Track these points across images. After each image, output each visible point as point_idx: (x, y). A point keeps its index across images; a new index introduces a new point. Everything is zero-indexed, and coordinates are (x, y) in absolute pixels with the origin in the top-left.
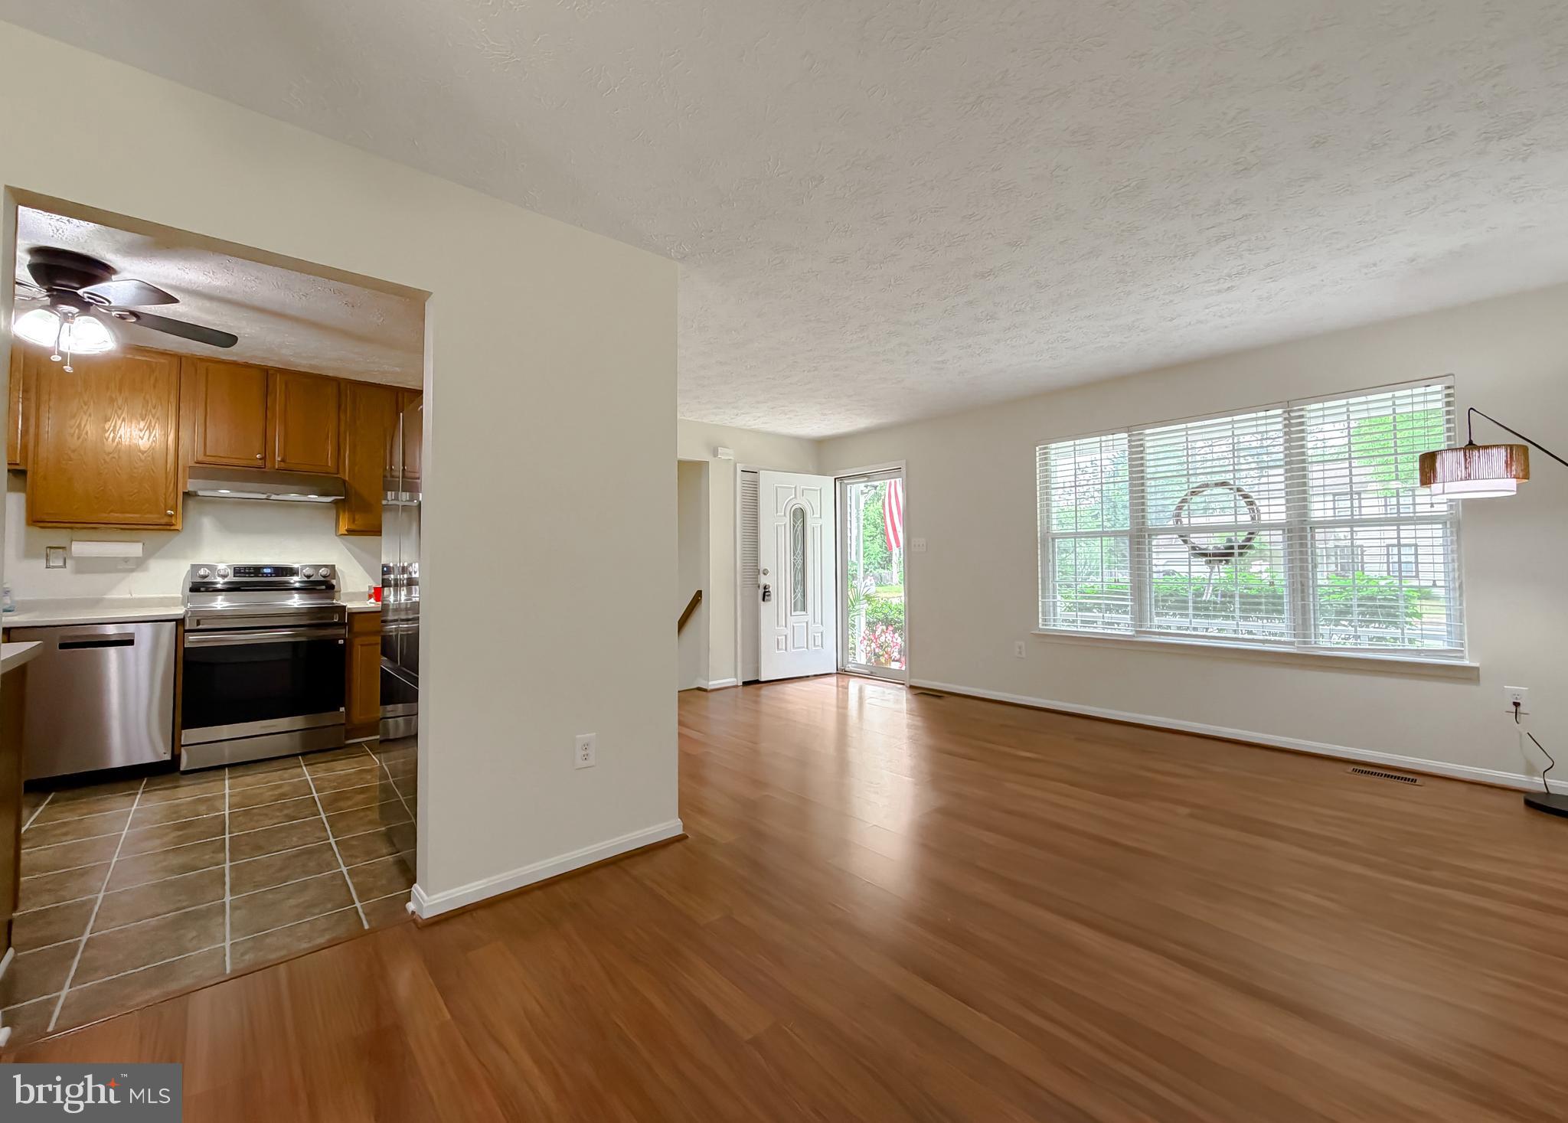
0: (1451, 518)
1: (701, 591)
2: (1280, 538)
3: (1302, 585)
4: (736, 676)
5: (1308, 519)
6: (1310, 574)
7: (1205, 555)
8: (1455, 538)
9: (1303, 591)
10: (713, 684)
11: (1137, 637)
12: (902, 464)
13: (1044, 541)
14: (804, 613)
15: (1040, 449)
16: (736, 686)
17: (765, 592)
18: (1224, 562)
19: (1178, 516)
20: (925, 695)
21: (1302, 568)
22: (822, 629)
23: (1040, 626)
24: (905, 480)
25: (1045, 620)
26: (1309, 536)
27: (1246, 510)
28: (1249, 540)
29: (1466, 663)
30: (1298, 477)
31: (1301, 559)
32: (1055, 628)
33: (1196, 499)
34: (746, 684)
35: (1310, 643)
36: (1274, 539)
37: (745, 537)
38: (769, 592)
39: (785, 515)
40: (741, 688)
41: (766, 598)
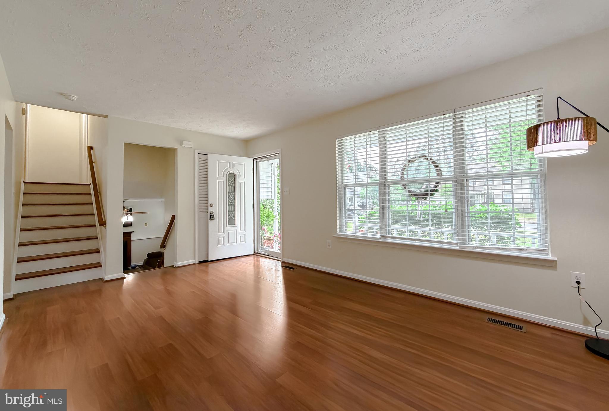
0: (541, 173)
1: (174, 215)
2: (451, 185)
3: (462, 211)
4: (195, 259)
5: (465, 175)
6: (466, 205)
7: (416, 195)
8: (543, 184)
9: (462, 215)
10: (178, 264)
11: (382, 239)
12: (279, 151)
13: (340, 188)
14: (235, 225)
15: (338, 141)
16: (195, 264)
17: (211, 215)
18: (424, 199)
19: (402, 174)
20: (287, 267)
21: (462, 202)
22: (245, 233)
23: (338, 233)
24: (280, 160)
25: (341, 230)
26: (465, 184)
27: (434, 170)
28: (436, 186)
29: (549, 257)
30: (460, 151)
31: (461, 197)
32: (346, 234)
33: (411, 164)
34: (200, 262)
35: (465, 244)
36: (447, 186)
37: (200, 187)
38: (213, 215)
39: (223, 176)
40: (197, 265)
41: (211, 218)
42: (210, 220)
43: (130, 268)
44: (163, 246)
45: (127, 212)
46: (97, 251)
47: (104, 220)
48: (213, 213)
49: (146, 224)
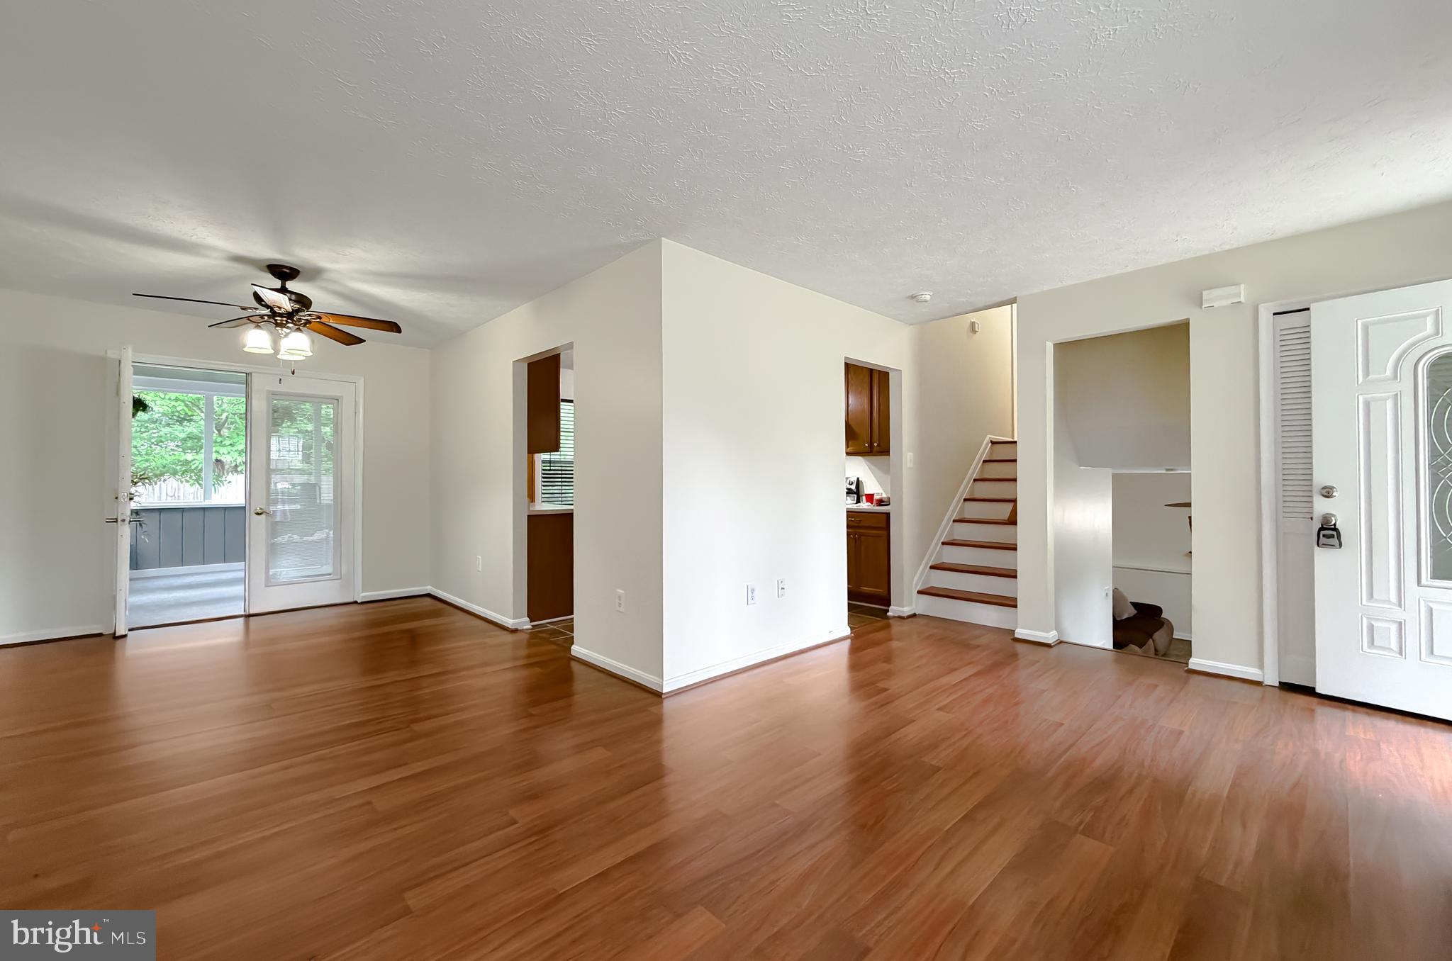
10: (1194, 662)
16: (1259, 684)
34: (1286, 687)
41: (1323, 540)
42: (1321, 545)
48: (1331, 521)
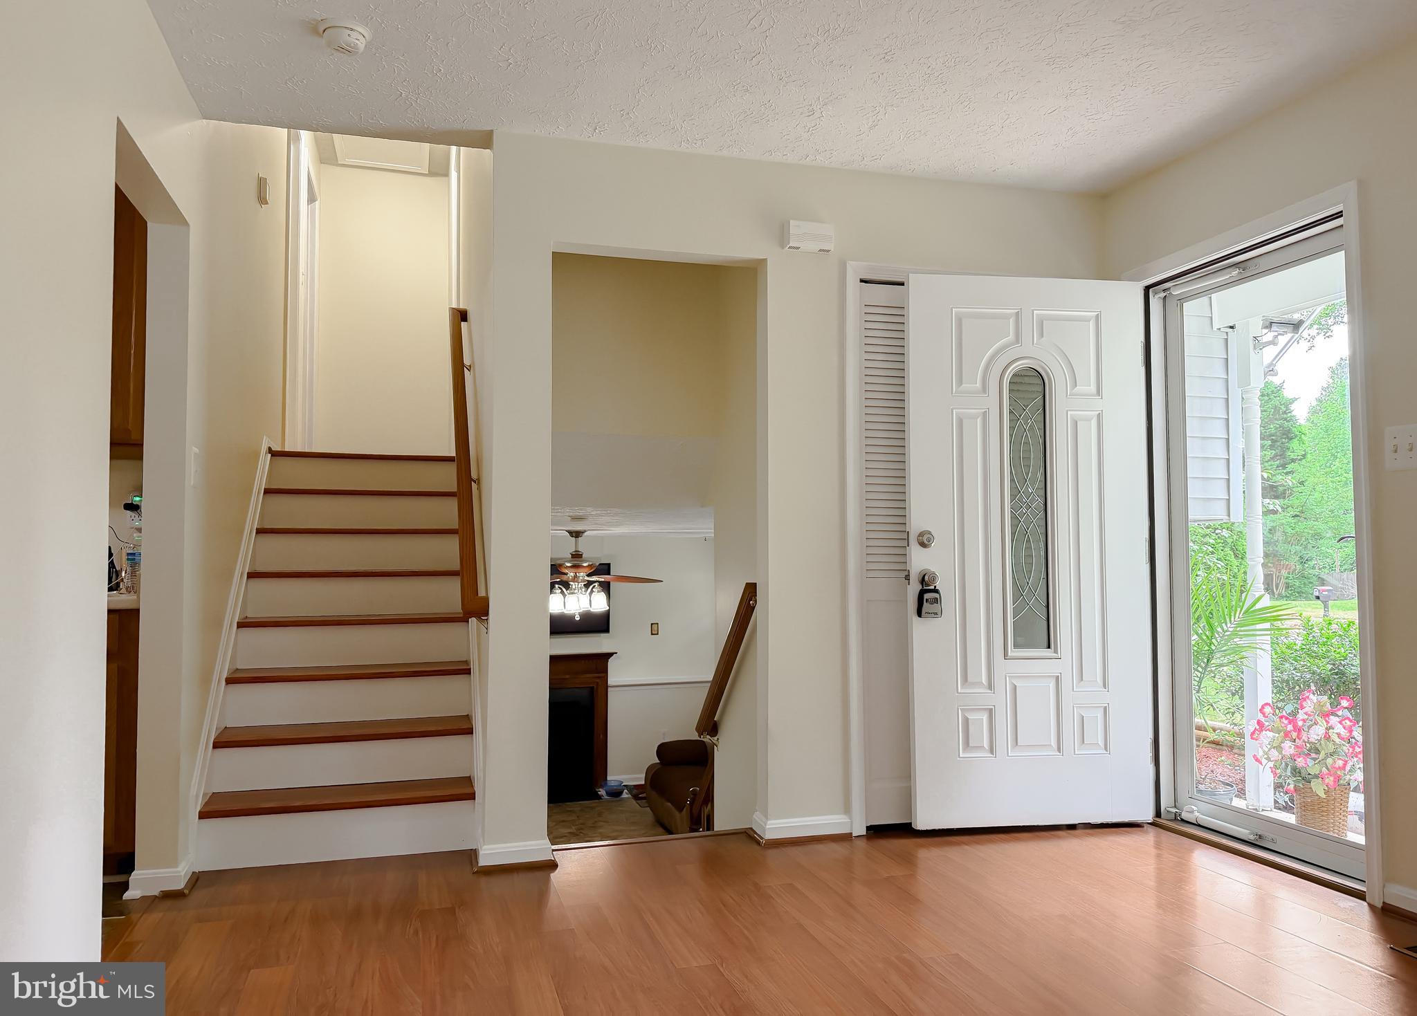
1: (754, 585)
4: (847, 809)
10: (775, 827)
14: (1049, 653)
16: (846, 838)
17: (922, 593)
22: (1104, 698)
34: (876, 832)
37: (870, 442)
38: (935, 591)
39: (984, 388)
40: (862, 844)
41: (925, 606)
42: (919, 614)
43: (602, 792)
44: (710, 725)
45: (588, 576)
46: (462, 727)
47: (482, 593)
48: (934, 578)
49: (655, 627)
